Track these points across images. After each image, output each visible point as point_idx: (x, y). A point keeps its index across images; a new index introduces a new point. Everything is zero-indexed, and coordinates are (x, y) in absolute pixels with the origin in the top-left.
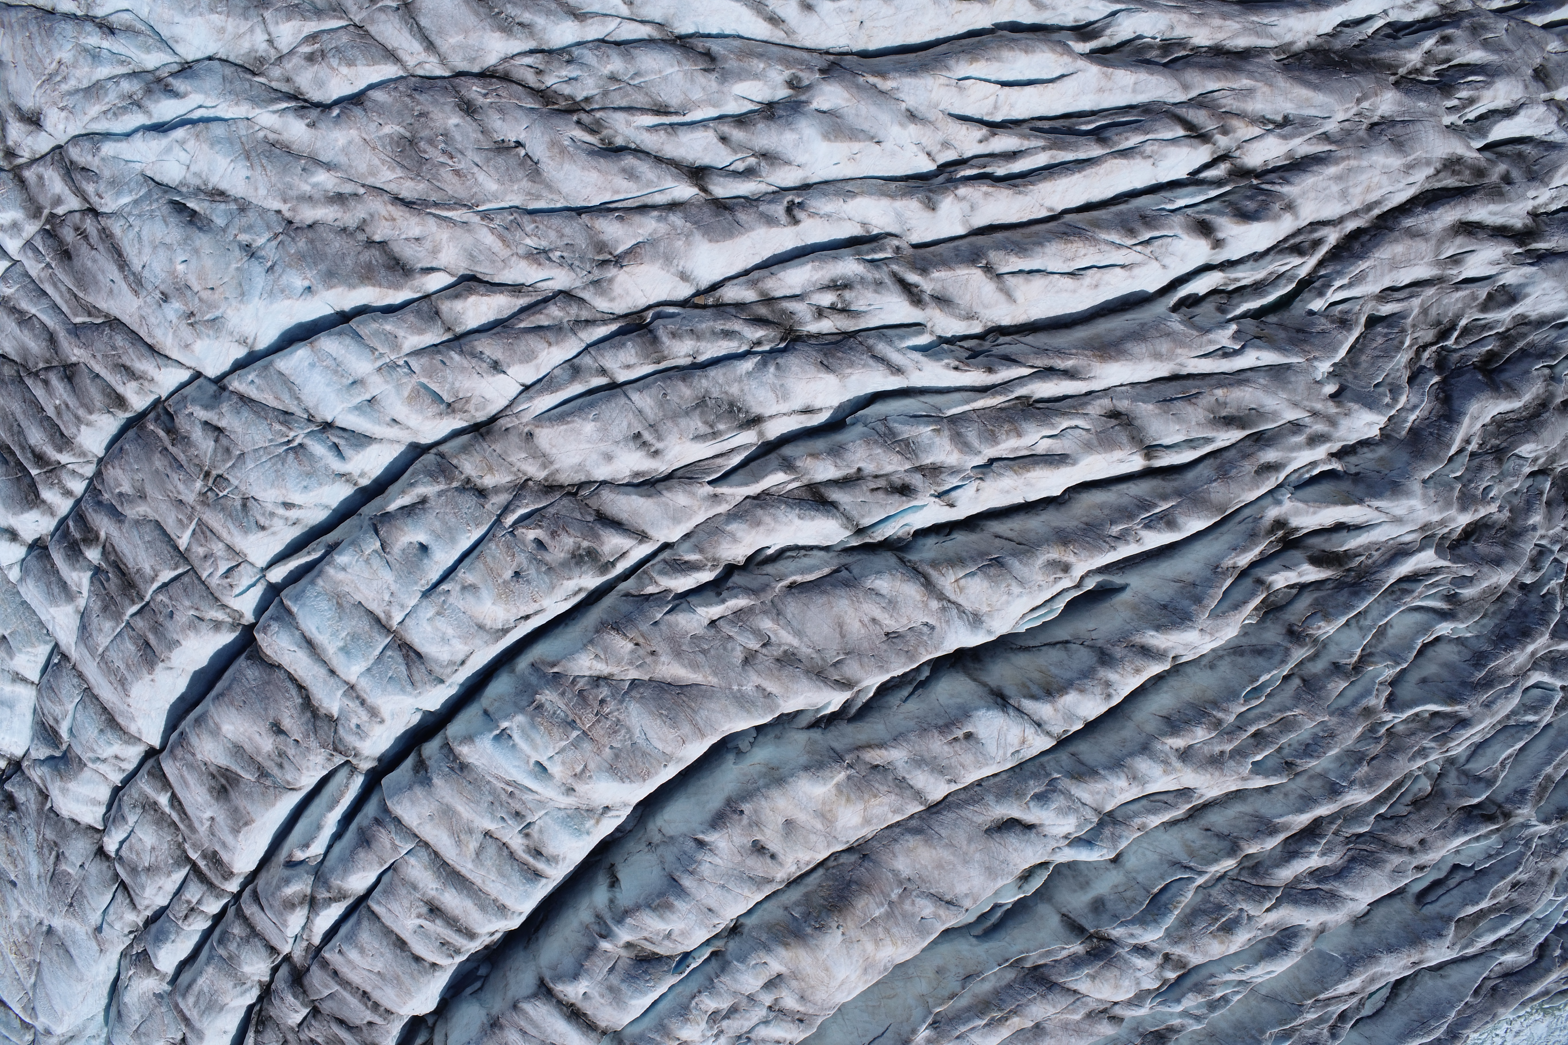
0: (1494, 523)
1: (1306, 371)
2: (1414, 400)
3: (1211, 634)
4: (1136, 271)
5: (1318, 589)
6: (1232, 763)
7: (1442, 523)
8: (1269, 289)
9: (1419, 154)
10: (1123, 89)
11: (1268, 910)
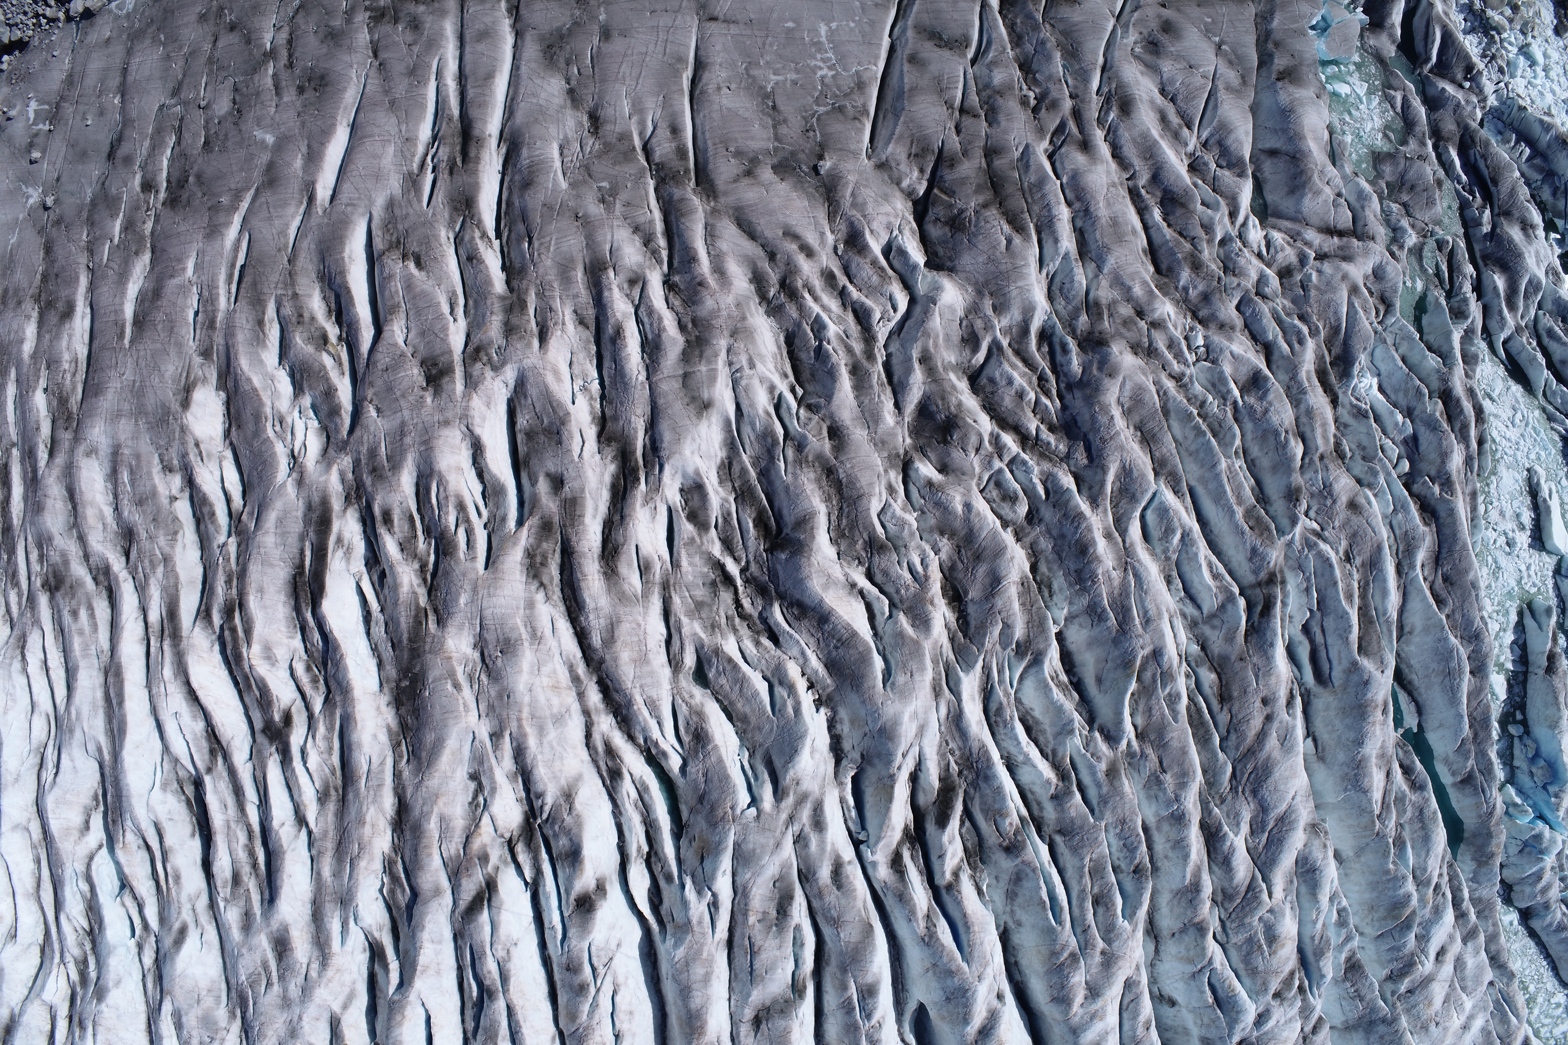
0: (950, 558)
1: (745, 827)
2: (795, 652)
3: (986, 965)
4: (621, 980)
5: (972, 799)
6: (1115, 945)
7: (935, 662)
8: (653, 816)
9: (519, 622)
10: (437, 953)
11: (1270, 897)
